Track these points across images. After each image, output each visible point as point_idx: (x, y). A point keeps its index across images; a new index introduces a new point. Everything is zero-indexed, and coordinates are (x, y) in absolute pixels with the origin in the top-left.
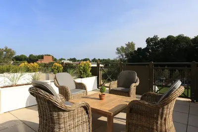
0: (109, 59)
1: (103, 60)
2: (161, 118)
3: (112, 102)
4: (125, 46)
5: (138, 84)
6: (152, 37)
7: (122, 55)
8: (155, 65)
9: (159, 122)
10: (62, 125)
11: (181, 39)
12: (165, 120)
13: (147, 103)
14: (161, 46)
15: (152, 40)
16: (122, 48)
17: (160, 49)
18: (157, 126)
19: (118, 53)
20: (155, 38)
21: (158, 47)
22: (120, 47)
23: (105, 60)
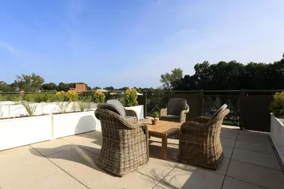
0: (152, 89)
1: (145, 89)
2: (210, 137)
3: (165, 127)
4: (171, 73)
5: (188, 111)
6: (202, 63)
7: (167, 84)
8: (205, 93)
9: (208, 140)
10: (126, 141)
11: (233, 66)
12: (213, 137)
13: (198, 123)
14: (211, 73)
15: (201, 66)
16: (168, 75)
17: (210, 77)
18: (206, 144)
19: (163, 82)
20: (205, 64)
21: (208, 75)
22: (164, 74)
23: (148, 89)
